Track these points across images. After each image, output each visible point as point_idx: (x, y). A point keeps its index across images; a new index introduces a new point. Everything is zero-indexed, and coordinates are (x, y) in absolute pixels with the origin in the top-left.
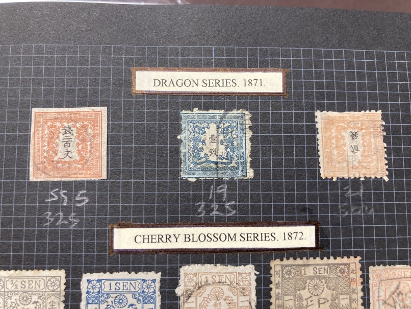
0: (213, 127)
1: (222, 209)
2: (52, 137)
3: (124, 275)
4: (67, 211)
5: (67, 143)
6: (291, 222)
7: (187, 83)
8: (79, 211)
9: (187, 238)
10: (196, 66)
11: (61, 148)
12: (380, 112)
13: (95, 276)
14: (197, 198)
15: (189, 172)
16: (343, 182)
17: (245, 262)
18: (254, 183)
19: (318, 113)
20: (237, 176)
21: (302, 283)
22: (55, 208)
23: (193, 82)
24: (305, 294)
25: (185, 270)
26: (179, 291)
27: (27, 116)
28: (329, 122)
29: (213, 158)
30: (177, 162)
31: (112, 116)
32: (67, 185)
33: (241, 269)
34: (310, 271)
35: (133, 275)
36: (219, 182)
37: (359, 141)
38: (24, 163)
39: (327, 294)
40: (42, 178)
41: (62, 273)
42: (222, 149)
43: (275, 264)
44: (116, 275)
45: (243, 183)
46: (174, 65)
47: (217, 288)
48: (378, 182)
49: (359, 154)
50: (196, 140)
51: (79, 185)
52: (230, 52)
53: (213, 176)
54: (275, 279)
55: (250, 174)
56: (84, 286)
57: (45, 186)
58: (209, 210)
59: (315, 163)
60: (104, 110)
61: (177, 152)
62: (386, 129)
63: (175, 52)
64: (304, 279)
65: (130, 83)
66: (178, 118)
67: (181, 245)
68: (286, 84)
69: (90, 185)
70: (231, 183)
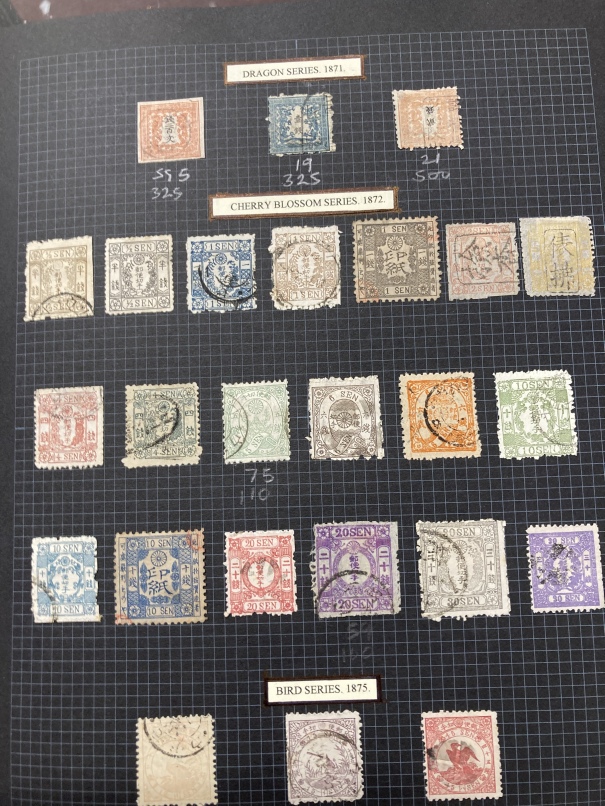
0: (298, 109)
1: (307, 179)
2: (156, 125)
3: (223, 237)
4: (171, 187)
5: (169, 130)
6: (371, 187)
7: (273, 73)
8: (182, 186)
9: (277, 205)
10: (281, 58)
11: (164, 134)
12: (455, 88)
13: (198, 239)
14: (285, 171)
15: (278, 149)
16: (420, 151)
17: (330, 224)
18: (336, 156)
19: (394, 92)
20: (321, 150)
21: (382, 239)
22: (162, 183)
23: (279, 72)
24: (385, 249)
25: (275, 231)
26: (271, 249)
27: (134, 110)
28: (406, 100)
29: (299, 136)
30: (266, 140)
31: (207, 105)
32: (172, 166)
33: (326, 229)
34: (389, 230)
35: (231, 237)
36: (305, 156)
37: (435, 114)
38: (134, 149)
39: (405, 248)
40: (149, 160)
41: (169, 238)
42: (306, 128)
43: (357, 225)
44: (216, 238)
45: (327, 156)
46: (261, 59)
47: (305, 245)
48: (454, 150)
49: (434, 126)
50: (282, 121)
51: (182, 164)
52: (312, 43)
53: (299, 151)
54: (357, 237)
55: (333, 147)
56: (189, 247)
57: (152, 167)
58: (296, 180)
59: (393, 136)
60: (201, 99)
61: (265, 132)
62: (461, 103)
63: (262, 47)
64: (384, 236)
65: (222, 75)
66: (266, 103)
67: (272, 210)
68: (365, 68)
69: (190, 164)
70: (316, 156)
